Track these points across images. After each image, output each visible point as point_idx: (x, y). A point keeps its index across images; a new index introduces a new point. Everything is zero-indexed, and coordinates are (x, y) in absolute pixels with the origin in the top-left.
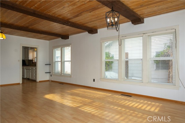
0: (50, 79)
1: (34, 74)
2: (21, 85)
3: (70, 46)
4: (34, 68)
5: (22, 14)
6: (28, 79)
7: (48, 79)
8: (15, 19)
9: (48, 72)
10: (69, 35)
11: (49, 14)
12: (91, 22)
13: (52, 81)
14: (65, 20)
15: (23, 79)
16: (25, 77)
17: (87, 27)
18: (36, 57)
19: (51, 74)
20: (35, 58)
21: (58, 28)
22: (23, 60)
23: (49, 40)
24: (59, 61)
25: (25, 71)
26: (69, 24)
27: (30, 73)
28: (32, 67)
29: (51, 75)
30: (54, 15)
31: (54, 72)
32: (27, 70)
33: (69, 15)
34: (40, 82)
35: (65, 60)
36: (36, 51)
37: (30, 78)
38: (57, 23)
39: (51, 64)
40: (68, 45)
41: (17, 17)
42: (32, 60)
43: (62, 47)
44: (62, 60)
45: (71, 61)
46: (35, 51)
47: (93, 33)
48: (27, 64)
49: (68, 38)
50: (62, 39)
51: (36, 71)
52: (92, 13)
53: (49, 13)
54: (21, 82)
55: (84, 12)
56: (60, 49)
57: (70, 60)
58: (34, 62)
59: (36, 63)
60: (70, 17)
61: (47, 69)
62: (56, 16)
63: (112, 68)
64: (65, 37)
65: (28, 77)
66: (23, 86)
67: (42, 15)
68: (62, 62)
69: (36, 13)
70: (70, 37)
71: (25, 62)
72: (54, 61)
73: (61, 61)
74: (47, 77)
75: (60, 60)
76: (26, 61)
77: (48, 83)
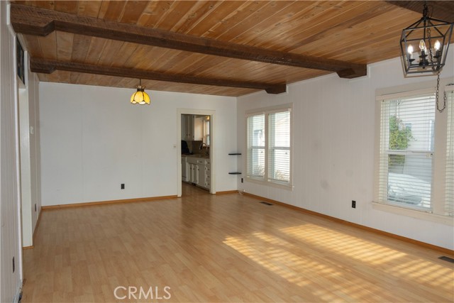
0: (240, 189)
1: (206, 176)
2: (180, 200)
3: (289, 109)
4: (206, 163)
5: (180, 51)
6: (194, 185)
7: (236, 189)
8: (167, 61)
9: (236, 171)
10: (285, 82)
11: (240, 43)
12: (349, 49)
13: (245, 194)
14: (278, 52)
15: (184, 182)
16: (187, 180)
17: (337, 61)
18: (210, 135)
19: (243, 176)
20: (207, 136)
21: (259, 70)
22: (182, 141)
23: (237, 95)
24: (261, 148)
25: (188, 165)
26: (290, 60)
27: (198, 171)
28: (202, 159)
29: (242, 179)
30: (251, 45)
31: (248, 172)
32: (190, 164)
33: (288, 40)
34: (218, 194)
35: (276, 145)
36: (209, 120)
37: (197, 183)
38: (258, 61)
39: (241, 152)
40: (282, 108)
41: (172, 58)
42: (200, 142)
43: (269, 112)
44: (269, 144)
45: (290, 148)
46: (207, 121)
47: (352, 76)
48: (190, 152)
49: (284, 90)
50: (268, 92)
51: (209, 170)
52: (355, 29)
53: (240, 41)
54: (180, 195)
55: (331, 28)
56: (263, 117)
57: (289, 146)
58: (204, 145)
59: (209, 148)
60: (292, 45)
61: (234, 164)
62: (256, 46)
63: (404, 162)
64: (276, 87)
65: (193, 181)
66: (183, 203)
67: (226, 48)
68: (269, 151)
69: (212, 45)
70: (287, 87)
71: (187, 146)
72: (248, 146)
73: (266, 147)
74: (233, 184)
75: (264, 145)
76: (188, 144)
77: (235, 197)
